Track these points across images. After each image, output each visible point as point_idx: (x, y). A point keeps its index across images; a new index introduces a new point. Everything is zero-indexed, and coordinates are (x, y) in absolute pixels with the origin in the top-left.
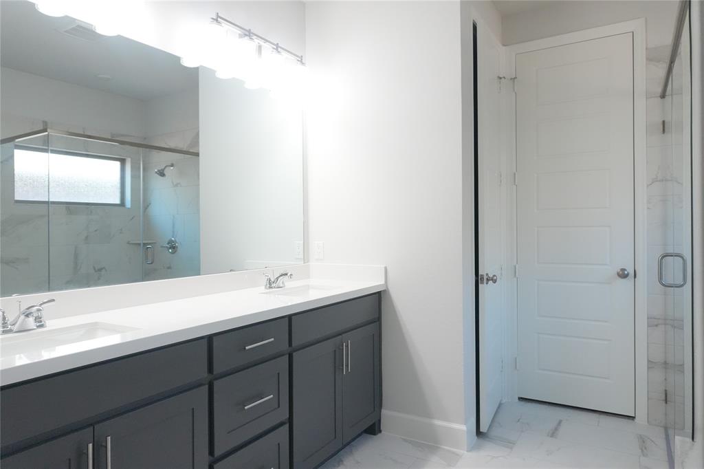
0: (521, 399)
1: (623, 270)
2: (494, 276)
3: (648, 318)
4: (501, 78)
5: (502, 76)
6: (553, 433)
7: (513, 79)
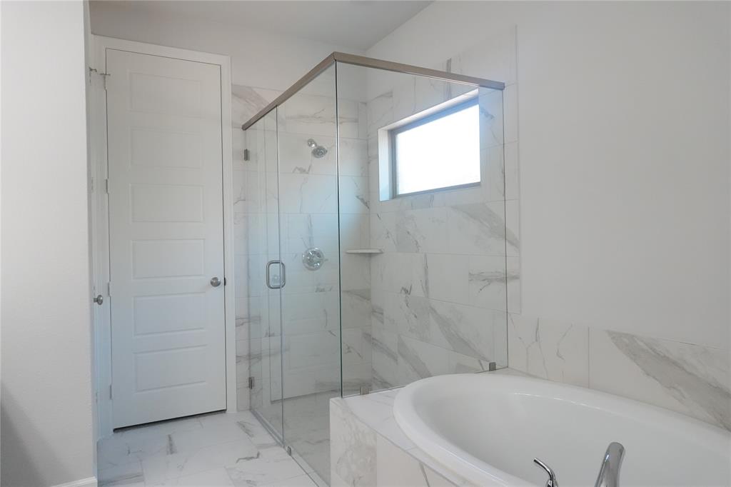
0: (116, 430)
1: (215, 279)
2: (100, 296)
3: (236, 319)
4: (91, 70)
5: (93, 68)
6: (171, 449)
7: (104, 75)
